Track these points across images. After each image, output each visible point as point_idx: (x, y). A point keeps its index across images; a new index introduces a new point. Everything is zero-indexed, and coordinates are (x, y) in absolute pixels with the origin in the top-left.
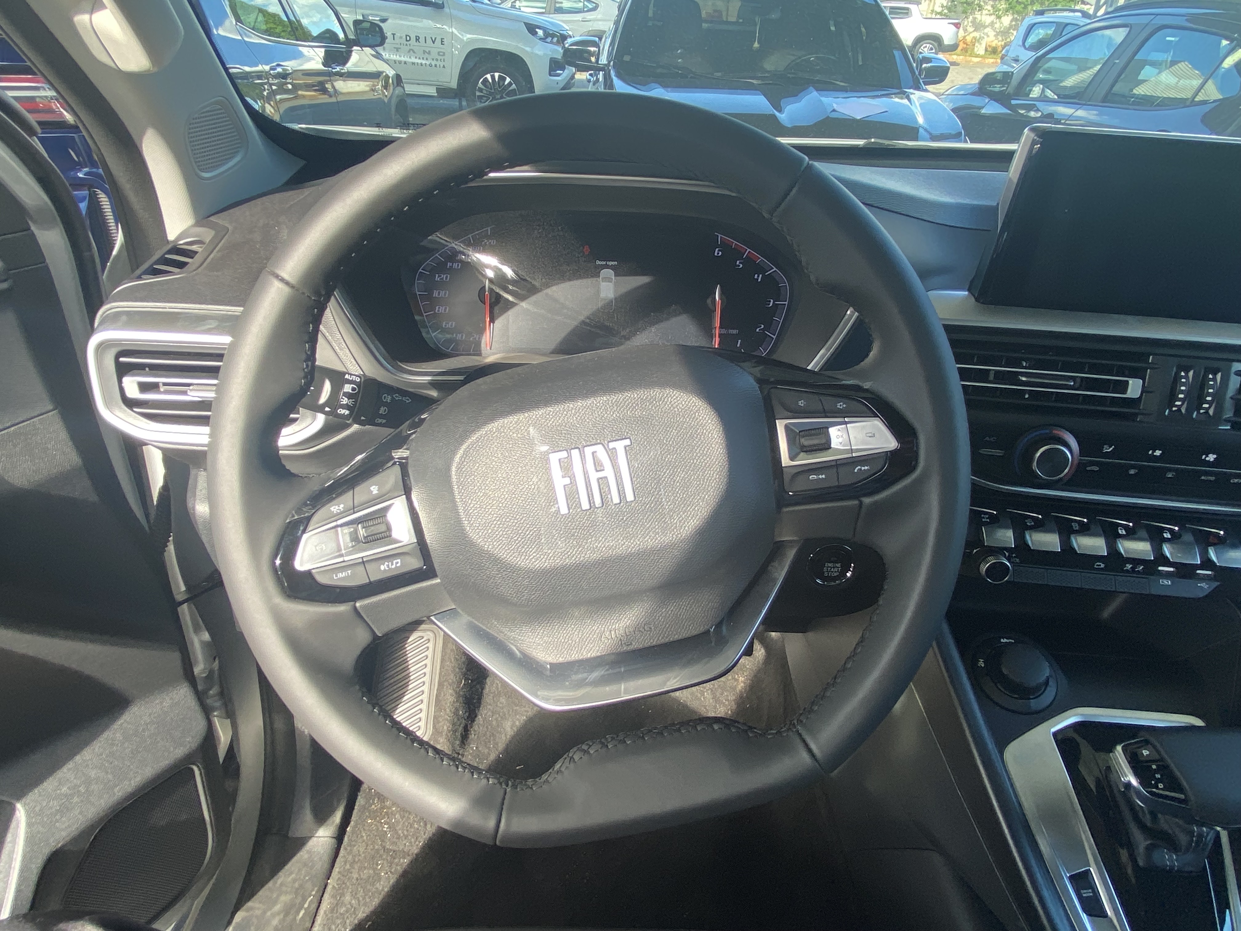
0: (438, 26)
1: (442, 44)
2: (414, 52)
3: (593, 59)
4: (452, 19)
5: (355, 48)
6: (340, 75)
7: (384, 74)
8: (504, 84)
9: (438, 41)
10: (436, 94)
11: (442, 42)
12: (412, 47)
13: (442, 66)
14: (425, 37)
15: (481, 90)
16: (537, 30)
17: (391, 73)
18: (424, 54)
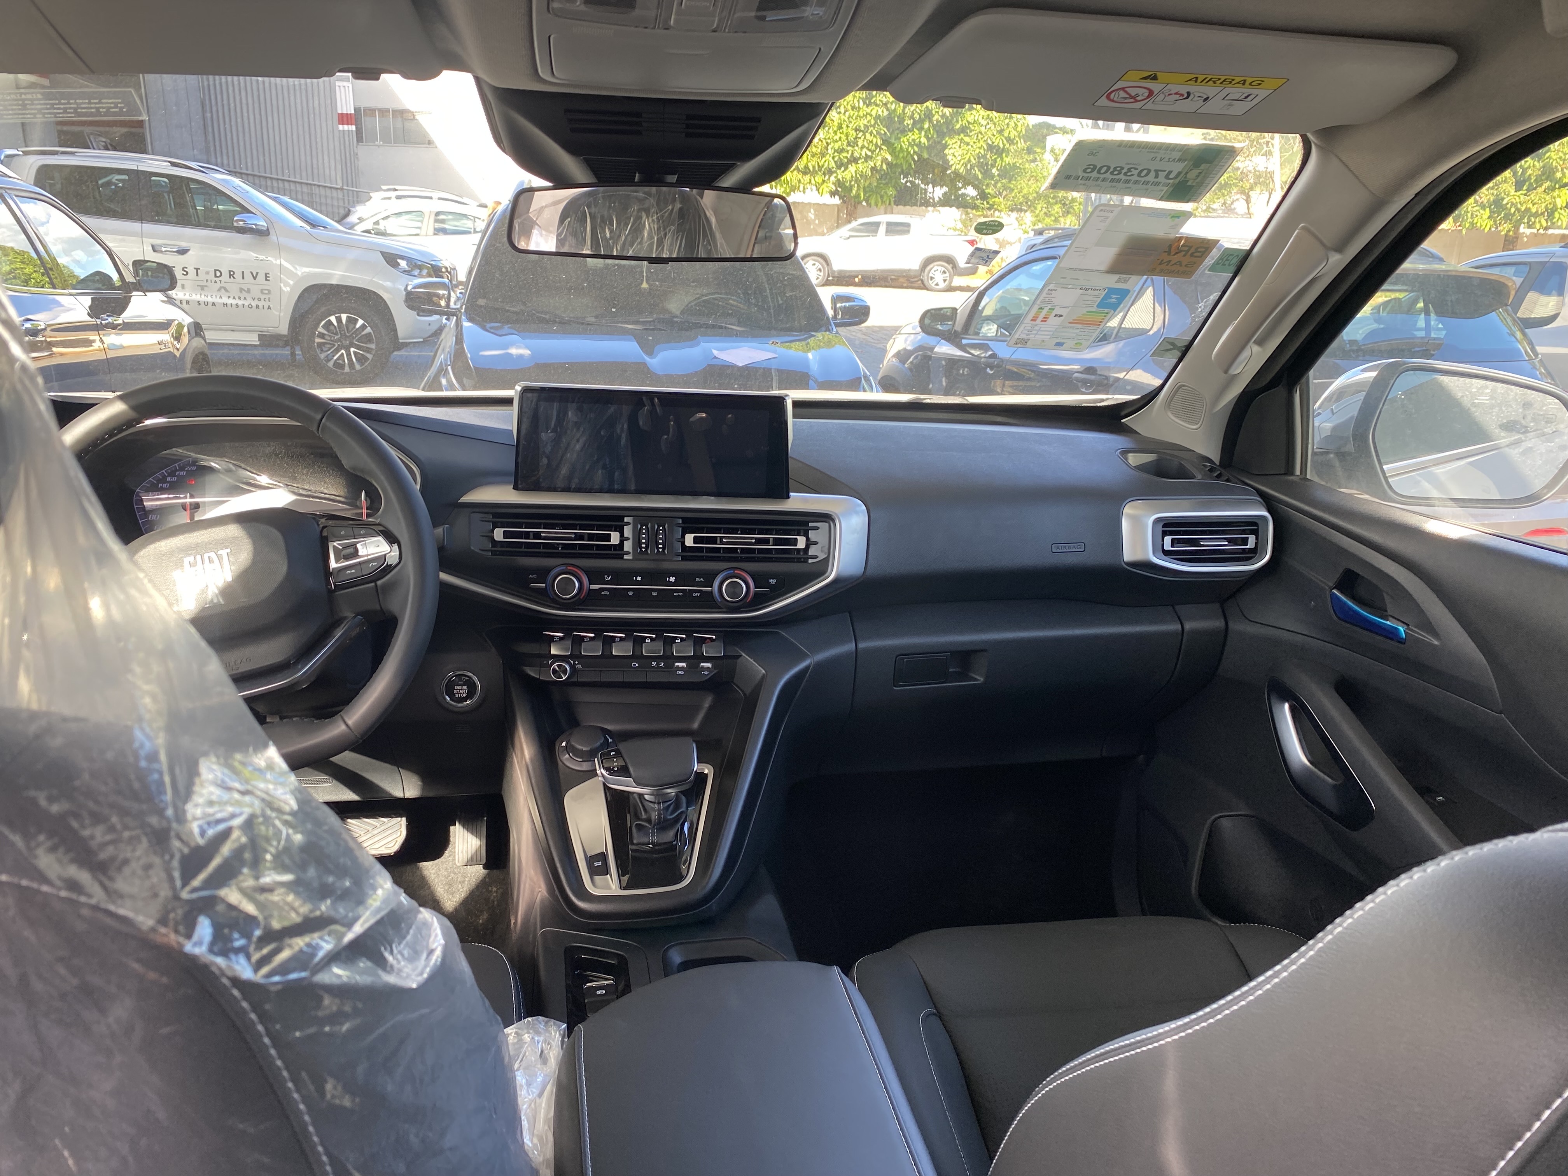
0: (261, 257)
1: (266, 280)
2: (226, 290)
3: (443, 303)
4: (279, 249)
5: (134, 293)
6: (114, 327)
7: (176, 322)
8: (355, 327)
9: (261, 278)
10: (258, 343)
11: (266, 277)
12: (223, 285)
13: (266, 307)
14: (243, 272)
15: (322, 336)
16: (399, 261)
17: (187, 320)
18: (241, 292)
